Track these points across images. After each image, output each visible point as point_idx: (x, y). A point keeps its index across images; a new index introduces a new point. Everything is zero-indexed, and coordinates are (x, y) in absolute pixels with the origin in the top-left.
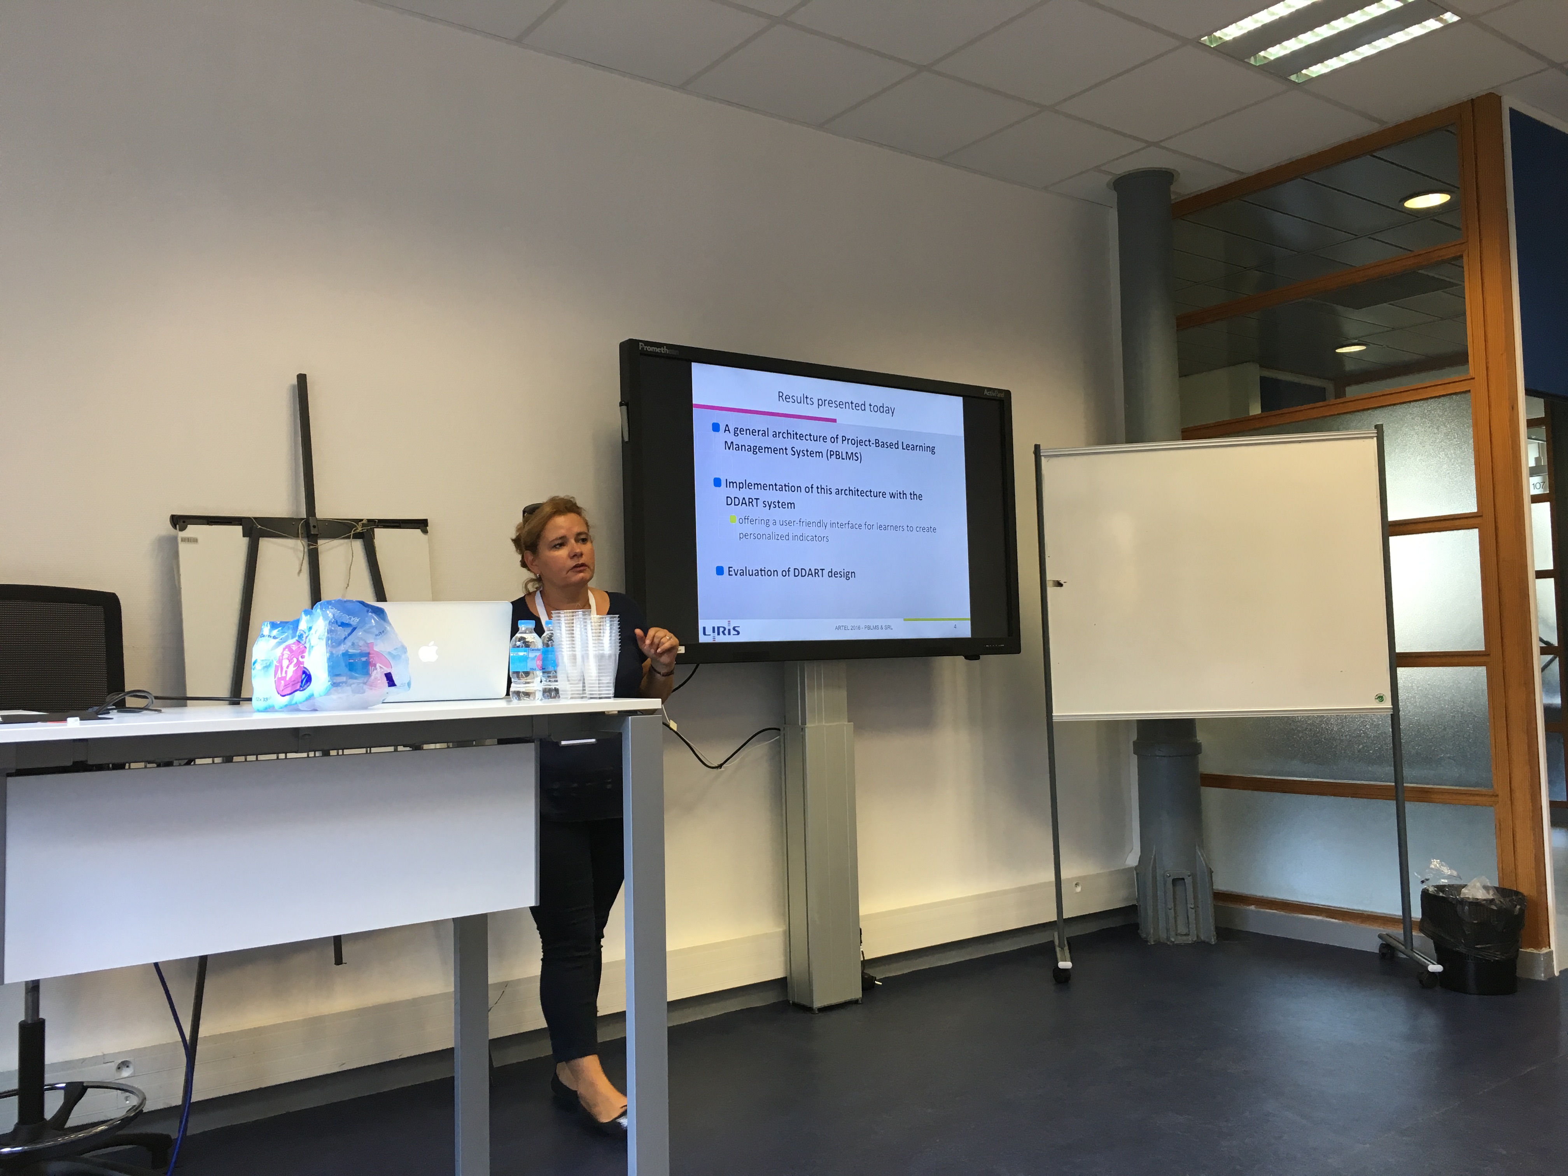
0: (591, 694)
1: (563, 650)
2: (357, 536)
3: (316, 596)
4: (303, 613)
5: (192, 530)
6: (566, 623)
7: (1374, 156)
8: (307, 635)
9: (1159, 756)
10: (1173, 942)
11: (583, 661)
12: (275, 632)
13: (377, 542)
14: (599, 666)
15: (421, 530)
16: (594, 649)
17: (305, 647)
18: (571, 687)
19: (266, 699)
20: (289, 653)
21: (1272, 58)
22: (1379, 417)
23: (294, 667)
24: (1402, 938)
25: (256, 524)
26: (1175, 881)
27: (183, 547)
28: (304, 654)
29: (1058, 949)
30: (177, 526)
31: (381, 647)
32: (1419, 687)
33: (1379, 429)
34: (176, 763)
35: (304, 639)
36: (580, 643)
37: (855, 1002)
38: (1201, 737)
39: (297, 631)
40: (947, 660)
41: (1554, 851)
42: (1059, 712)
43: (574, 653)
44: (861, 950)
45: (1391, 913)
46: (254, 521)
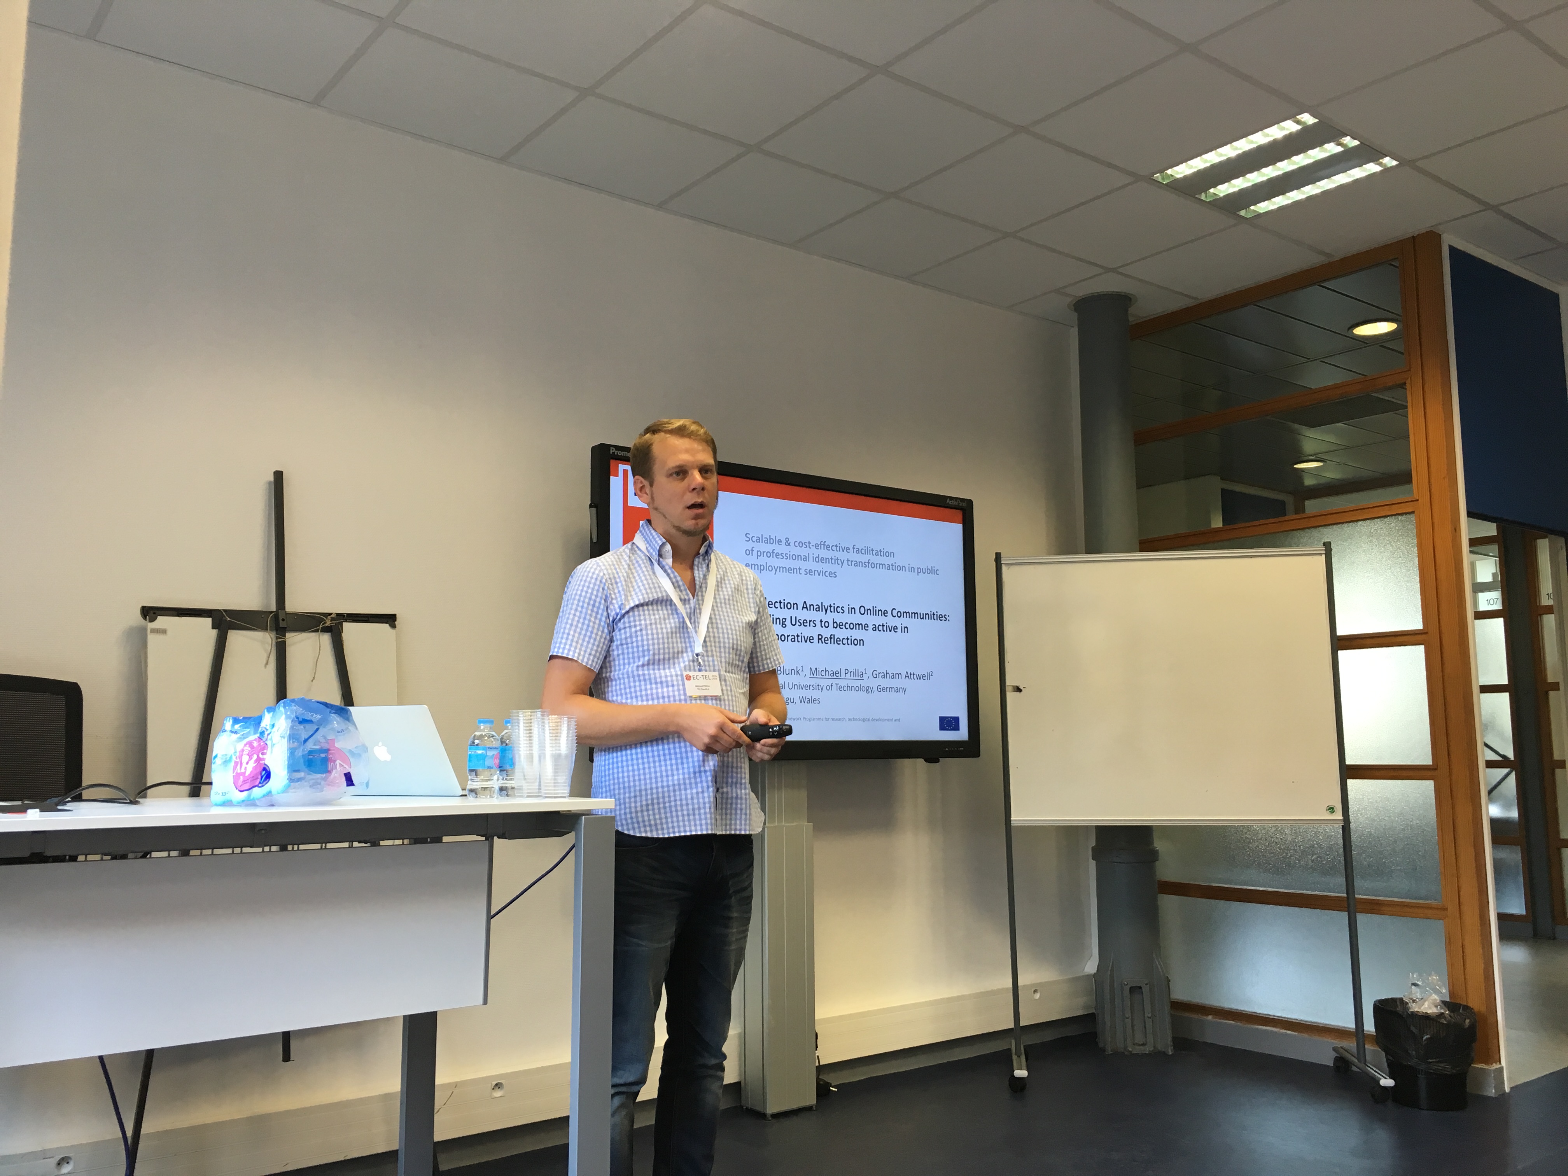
0: (546, 793)
1: (520, 749)
2: (326, 630)
3: (281, 693)
4: (266, 710)
5: (162, 621)
6: (524, 723)
7: (1323, 287)
8: (268, 732)
9: (1117, 862)
10: (1131, 1052)
11: (540, 761)
12: (237, 727)
13: (345, 635)
14: (555, 765)
15: (390, 625)
16: (551, 749)
17: (266, 744)
18: (528, 786)
19: (224, 794)
20: (250, 749)
21: (1222, 195)
22: (1328, 534)
23: (254, 763)
24: (1355, 1051)
25: (225, 617)
26: (1132, 990)
27: (152, 638)
28: (265, 751)
29: (1014, 1057)
30: (148, 617)
31: (342, 744)
32: (1370, 799)
33: (1328, 546)
34: (130, 856)
35: (266, 735)
36: (537, 743)
37: (809, 1109)
38: (1159, 844)
39: (259, 728)
40: (907, 762)
41: (1504, 966)
42: (1018, 817)
43: (531, 752)
44: (817, 1055)
45: (1346, 1026)
46: (224, 613)
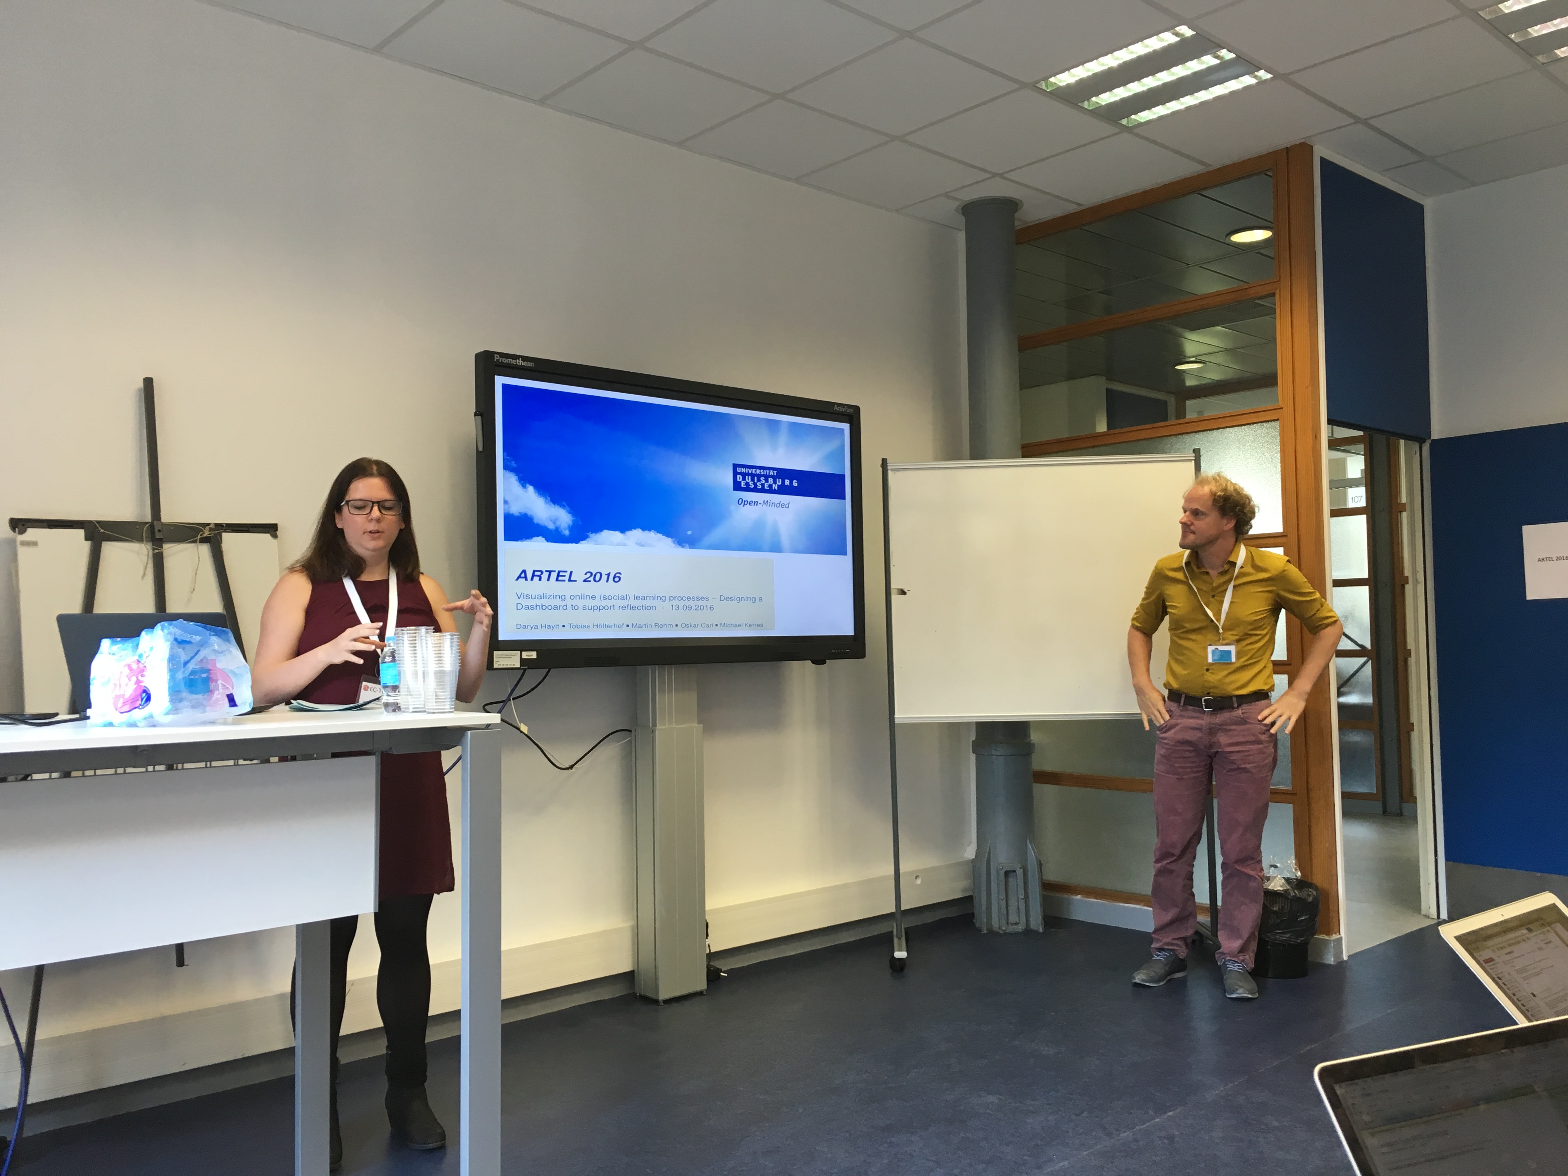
2: (204, 540)
3: (160, 606)
5: (32, 534)
6: (408, 639)
7: (1202, 195)
8: (147, 655)
9: (996, 755)
10: (1005, 931)
11: (424, 677)
12: (114, 649)
13: (225, 546)
15: (271, 535)
17: (145, 666)
18: (413, 701)
19: (104, 715)
20: (129, 671)
21: (1104, 103)
22: (1200, 440)
23: (134, 685)
25: (99, 528)
26: (1007, 874)
27: (22, 551)
28: (144, 673)
29: (896, 940)
30: (17, 529)
31: (223, 664)
33: (1197, 452)
34: (10, 778)
35: (144, 658)
36: (421, 660)
37: (701, 993)
38: (1035, 737)
39: (137, 650)
40: (795, 664)
42: (900, 715)
43: (416, 669)
44: (707, 943)
46: (97, 525)
